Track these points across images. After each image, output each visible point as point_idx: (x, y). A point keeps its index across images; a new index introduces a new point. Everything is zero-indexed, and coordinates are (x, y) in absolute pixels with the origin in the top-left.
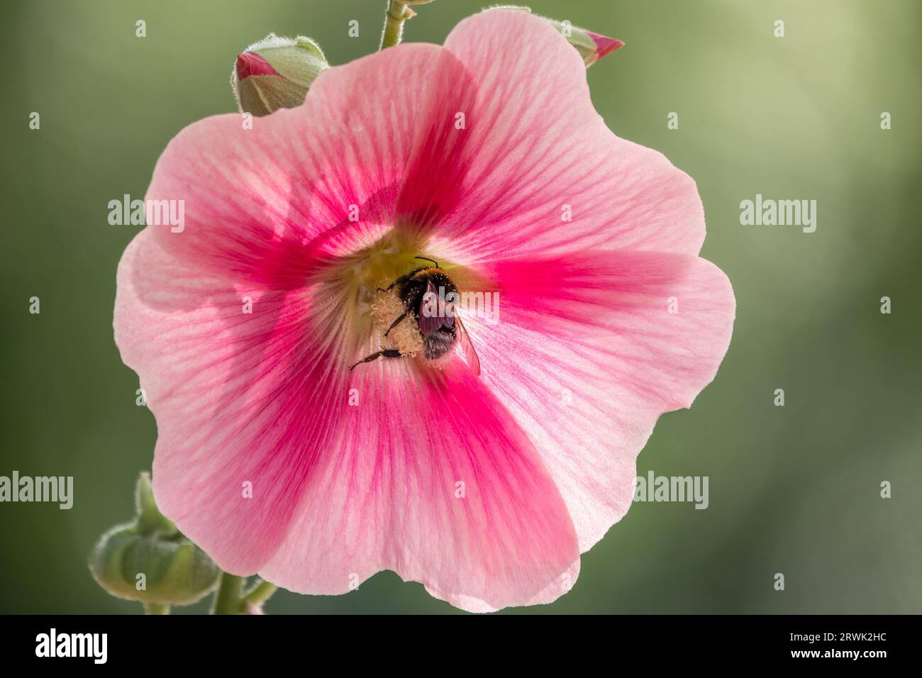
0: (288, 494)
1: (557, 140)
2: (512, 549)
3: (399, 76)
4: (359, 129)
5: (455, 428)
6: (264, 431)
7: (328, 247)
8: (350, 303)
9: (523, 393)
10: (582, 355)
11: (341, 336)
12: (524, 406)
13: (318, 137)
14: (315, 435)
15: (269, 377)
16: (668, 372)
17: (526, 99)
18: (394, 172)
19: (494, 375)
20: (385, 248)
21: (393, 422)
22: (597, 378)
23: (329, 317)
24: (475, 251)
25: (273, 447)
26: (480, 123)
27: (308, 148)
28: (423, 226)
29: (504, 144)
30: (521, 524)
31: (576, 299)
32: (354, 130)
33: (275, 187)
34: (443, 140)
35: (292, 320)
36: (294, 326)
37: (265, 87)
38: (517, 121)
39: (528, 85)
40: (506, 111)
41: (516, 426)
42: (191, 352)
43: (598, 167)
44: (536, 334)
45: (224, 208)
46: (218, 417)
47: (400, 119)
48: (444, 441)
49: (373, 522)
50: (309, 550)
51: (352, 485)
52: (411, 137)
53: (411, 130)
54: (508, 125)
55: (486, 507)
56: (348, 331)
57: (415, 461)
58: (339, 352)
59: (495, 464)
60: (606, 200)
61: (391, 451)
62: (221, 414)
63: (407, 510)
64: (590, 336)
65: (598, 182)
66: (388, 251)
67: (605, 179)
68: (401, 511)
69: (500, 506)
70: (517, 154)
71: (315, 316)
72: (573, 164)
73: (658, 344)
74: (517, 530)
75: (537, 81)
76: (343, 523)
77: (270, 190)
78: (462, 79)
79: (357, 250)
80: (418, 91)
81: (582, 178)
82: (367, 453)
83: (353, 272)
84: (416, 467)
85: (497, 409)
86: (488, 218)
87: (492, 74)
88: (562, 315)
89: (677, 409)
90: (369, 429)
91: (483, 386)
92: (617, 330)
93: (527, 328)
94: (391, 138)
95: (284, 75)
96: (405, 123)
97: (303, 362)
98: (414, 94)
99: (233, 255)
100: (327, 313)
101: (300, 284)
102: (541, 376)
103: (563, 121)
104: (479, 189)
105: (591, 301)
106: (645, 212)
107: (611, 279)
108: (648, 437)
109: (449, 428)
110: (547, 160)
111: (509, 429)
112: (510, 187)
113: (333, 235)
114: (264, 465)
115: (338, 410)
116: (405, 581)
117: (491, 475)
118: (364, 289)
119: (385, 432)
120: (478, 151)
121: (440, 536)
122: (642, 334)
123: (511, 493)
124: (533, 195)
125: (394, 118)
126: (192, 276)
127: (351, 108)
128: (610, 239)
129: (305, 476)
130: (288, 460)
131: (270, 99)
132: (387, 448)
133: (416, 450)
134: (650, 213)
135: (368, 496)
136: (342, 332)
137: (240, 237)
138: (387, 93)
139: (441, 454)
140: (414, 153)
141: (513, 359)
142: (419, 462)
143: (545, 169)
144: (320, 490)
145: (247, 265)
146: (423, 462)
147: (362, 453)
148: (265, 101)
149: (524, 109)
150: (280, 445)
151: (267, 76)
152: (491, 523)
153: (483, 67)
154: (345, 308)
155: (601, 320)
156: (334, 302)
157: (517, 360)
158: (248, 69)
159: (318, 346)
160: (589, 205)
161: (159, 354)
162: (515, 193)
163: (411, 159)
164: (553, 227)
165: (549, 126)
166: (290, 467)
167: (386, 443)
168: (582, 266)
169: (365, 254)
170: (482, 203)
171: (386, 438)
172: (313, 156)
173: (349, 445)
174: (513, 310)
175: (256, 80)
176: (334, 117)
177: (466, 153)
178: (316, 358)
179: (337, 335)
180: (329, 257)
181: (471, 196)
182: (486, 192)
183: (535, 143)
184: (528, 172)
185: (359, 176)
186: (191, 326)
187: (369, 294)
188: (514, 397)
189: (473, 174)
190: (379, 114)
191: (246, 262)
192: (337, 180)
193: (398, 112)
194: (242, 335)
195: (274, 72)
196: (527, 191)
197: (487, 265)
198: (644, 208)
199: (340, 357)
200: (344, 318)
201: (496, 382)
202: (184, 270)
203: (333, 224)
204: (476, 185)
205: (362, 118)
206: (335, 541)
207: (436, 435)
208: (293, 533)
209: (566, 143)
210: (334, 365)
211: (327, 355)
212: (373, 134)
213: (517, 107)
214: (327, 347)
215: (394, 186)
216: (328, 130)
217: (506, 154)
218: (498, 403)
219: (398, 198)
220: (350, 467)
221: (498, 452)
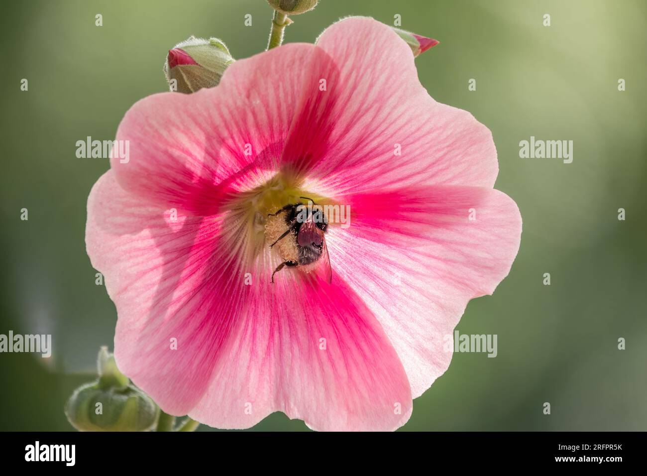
0: (209, 358)
1: (395, 107)
2: (366, 395)
3: (285, 65)
4: (257, 102)
5: (324, 311)
6: (191, 315)
7: (234, 185)
8: (249, 225)
9: (372, 286)
10: (413, 259)
11: (243, 248)
12: (372, 295)
13: (228, 107)
14: (227, 317)
15: (194, 277)
16: (476, 270)
17: (373, 79)
18: (281, 132)
19: (351, 274)
20: (273, 186)
21: (280, 308)
22: (424, 275)
23: (235, 235)
24: (337, 188)
25: (198, 325)
26: (341, 97)
27: (222, 116)
28: (300, 170)
29: (358, 111)
30: (371, 377)
31: (408, 220)
32: (254, 102)
33: (198, 143)
34: (315, 109)
35: (210, 237)
36: (211, 241)
37: (188, 73)
38: (367, 95)
39: (374, 69)
40: (359, 88)
41: (367, 309)
42: (140, 259)
43: (424, 124)
44: (381, 245)
45: (163, 158)
46: (159, 305)
47: (286, 95)
48: (316, 320)
49: (268, 378)
50: (224, 397)
51: (253, 352)
52: (294, 108)
53: (293, 102)
54: (360, 98)
55: (347, 365)
56: (248, 244)
57: (296, 335)
58: (242, 259)
59: (352, 335)
60: (430, 147)
61: (280, 328)
62: (161, 303)
63: (292, 369)
64: (420, 246)
65: (423, 136)
66: (276, 188)
67: (429, 133)
68: (287, 370)
69: (357, 365)
70: (367, 118)
71: (226, 234)
72: (406, 124)
73: (467, 250)
74: (369, 381)
75: (379, 66)
76: (247, 379)
77: (195, 145)
78: (329, 66)
79: (255, 187)
80: (299, 76)
81: (413, 133)
82: (263, 329)
83: (251, 203)
84: (298, 339)
85: (354, 298)
86: (347, 163)
87: (349, 63)
88: (398, 231)
89: (482, 295)
90: (264, 313)
91: (343, 282)
92: (438, 241)
93: (374, 241)
94: (279, 107)
95: (201, 65)
96: (289, 98)
97: (217, 266)
98: (296, 78)
99: (171, 191)
100: (234, 232)
101: (215, 212)
102: (384, 275)
103: (399, 93)
104: (340, 144)
105: (420, 221)
106: (457, 156)
107: (434, 205)
108: (461, 316)
109: (320, 311)
110: (388, 121)
111: (362, 312)
112: (362, 142)
113: (239, 177)
114: (192, 338)
115: (243, 299)
116: (291, 419)
117: (350, 344)
118: (258, 215)
119: (275, 315)
120: (339, 116)
121: (315, 388)
122: (456, 243)
123: (365, 357)
124: (378, 146)
125: (282, 95)
126: (140, 205)
127: (252, 88)
128: (432, 176)
129: (220, 345)
130: (208, 335)
131: (191, 82)
132: (277, 326)
133: (297, 327)
134: (460, 156)
135: (264, 359)
136: (244, 245)
137: (174, 179)
138: (277, 77)
139: (315, 329)
140: (295, 118)
141: (364, 263)
142: (300, 335)
143: (386, 129)
144: (230, 356)
145: (179, 198)
146: (302, 335)
147: (259, 329)
148: (188, 83)
149: (371, 86)
150: (202, 325)
151: (190, 65)
152: (350, 377)
153: (343, 58)
154: (246, 228)
155: (427, 234)
156: (238, 224)
157: (367, 263)
158: (176, 60)
159: (228, 255)
160: (417, 152)
161: (118, 260)
162: (366, 146)
163: (293, 123)
164: (393, 169)
165: (389, 98)
166: (210, 339)
167: (276, 323)
168: (413, 196)
169: (260, 190)
170: (342, 153)
171: (276, 319)
172: (225, 121)
173: (250, 324)
174: (364, 228)
175: (181, 68)
176: (240, 94)
177: (331, 119)
178: (226, 264)
179: (241, 247)
180: (235, 192)
181: (334, 149)
182: (345, 146)
183: (379, 110)
184: (375, 130)
185: (256, 135)
186: (140, 242)
187: (262, 219)
188: (365, 289)
189: (336, 133)
190: (271, 92)
191: (179, 196)
192: (241, 138)
193: (284, 90)
194: (175, 247)
195: (194, 63)
196: (374, 144)
197: (346, 196)
198: (457, 152)
199: (243, 263)
200: (245, 236)
201: (353, 278)
202: (134, 201)
203: (237, 169)
204: (338, 141)
205: (259, 94)
206: (242, 391)
207: (311, 317)
208: (212, 386)
209: (401, 109)
210: (239, 269)
211: (234, 261)
212: (267, 106)
213: (367, 85)
214: (234, 255)
215: (281, 142)
216: (236, 103)
217: (359, 119)
218: (354, 294)
219: (283, 150)
220: (251, 340)
221: (355, 328)
